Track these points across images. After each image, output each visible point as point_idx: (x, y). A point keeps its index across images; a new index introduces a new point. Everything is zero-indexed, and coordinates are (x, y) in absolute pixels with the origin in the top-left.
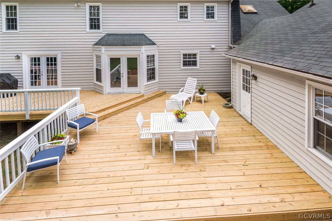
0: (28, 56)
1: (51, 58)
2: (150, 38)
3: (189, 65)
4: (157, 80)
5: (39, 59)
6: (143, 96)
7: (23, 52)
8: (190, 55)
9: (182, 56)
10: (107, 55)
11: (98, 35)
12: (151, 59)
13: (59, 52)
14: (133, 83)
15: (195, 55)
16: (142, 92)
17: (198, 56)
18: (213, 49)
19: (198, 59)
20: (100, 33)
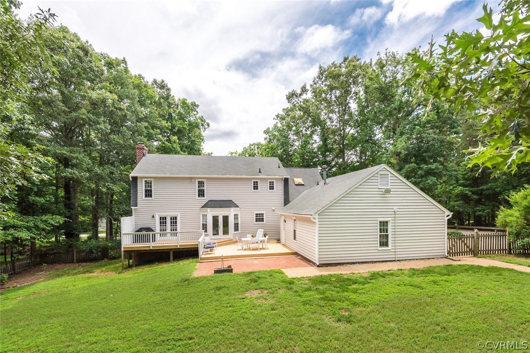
0: (159, 216)
2: (236, 203)
3: (259, 221)
4: (240, 231)
5: (165, 218)
6: (232, 240)
7: (156, 213)
8: (260, 214)
9: (255, 215)
10: (211, 214)
12: (236, 217)
13: (179, 213)
14: (226, 232)
15: (263, 214)
16: (232, 238)
17: (264, 215)
18: (273, 210)
19: (264, 217)
20: (205, 199)
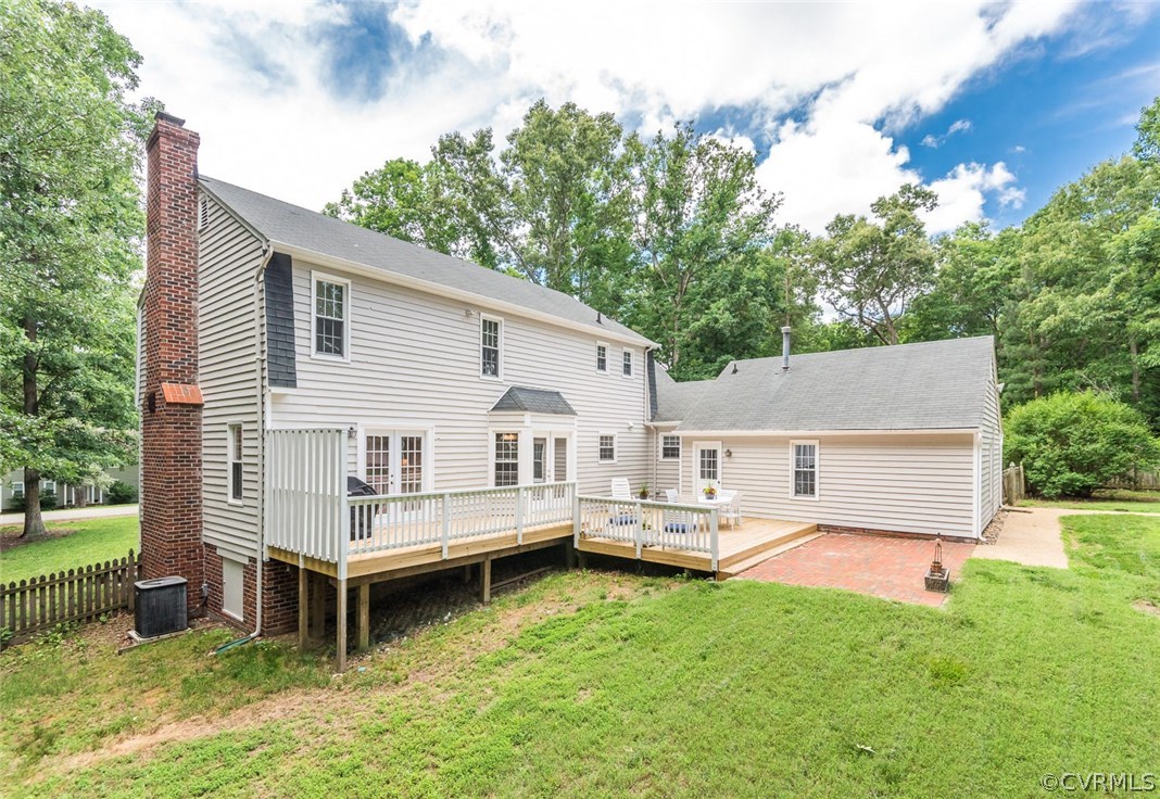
0: (366, 430)
1: (411, 439)
2: (568, 402)
3: (606, 457)
5: (386, 439)
7: (360, 422)
8: (607, 437)
9: (599, 442)
10: (534, 432)
11: (497, 388)
13: (432, 424)
15: (611, 438)
17: (615, 440)
18: (630, 428)
19: (615, 446)
20: (500, 384)
